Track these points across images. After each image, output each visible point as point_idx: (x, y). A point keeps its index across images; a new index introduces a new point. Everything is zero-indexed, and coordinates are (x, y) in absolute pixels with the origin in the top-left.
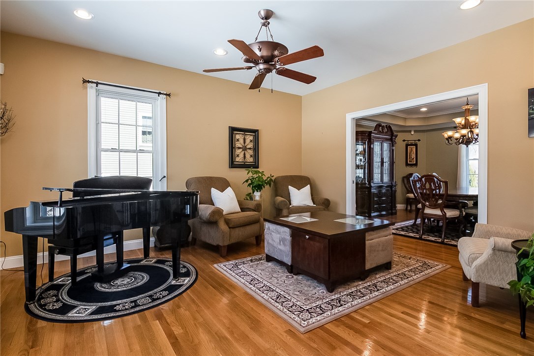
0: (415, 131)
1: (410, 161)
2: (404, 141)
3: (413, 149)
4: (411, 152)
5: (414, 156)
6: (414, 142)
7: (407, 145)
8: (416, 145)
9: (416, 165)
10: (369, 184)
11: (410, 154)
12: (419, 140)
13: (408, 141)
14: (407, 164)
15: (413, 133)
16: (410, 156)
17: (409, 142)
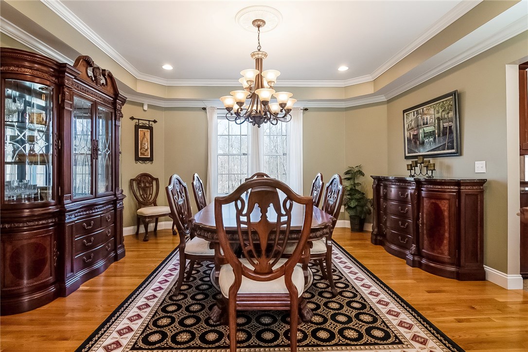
0: (150, 106)
1: (142, 154)
2: (132, 118)
3: (146, 134)
4: (143, 138)
5: (147, 145)
6: (147, 122)
7: (137, 127)
8: (151, 129)
9: (151, 159)
10: (60, 200)
11: (142, 142)
12: (155, 122)
13: (139, 119)
14: (137, 159)
15: (146, 108)
16: (141, 144)
17: (140, 121)
